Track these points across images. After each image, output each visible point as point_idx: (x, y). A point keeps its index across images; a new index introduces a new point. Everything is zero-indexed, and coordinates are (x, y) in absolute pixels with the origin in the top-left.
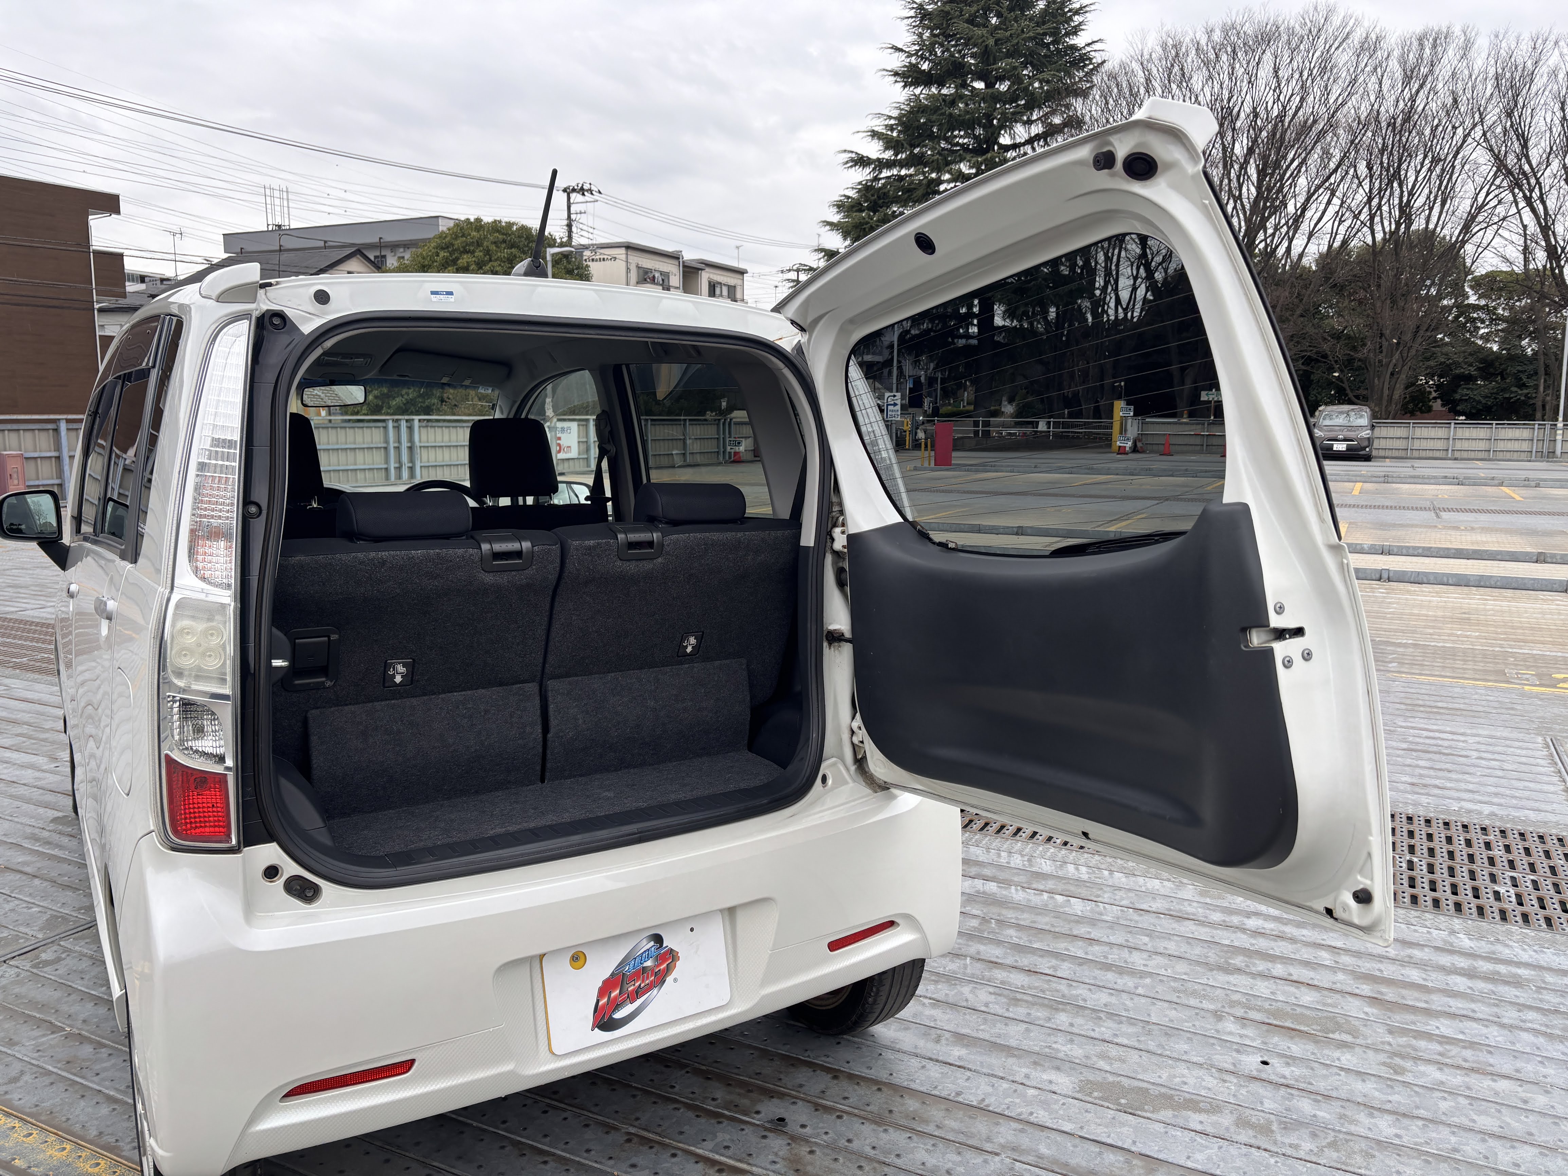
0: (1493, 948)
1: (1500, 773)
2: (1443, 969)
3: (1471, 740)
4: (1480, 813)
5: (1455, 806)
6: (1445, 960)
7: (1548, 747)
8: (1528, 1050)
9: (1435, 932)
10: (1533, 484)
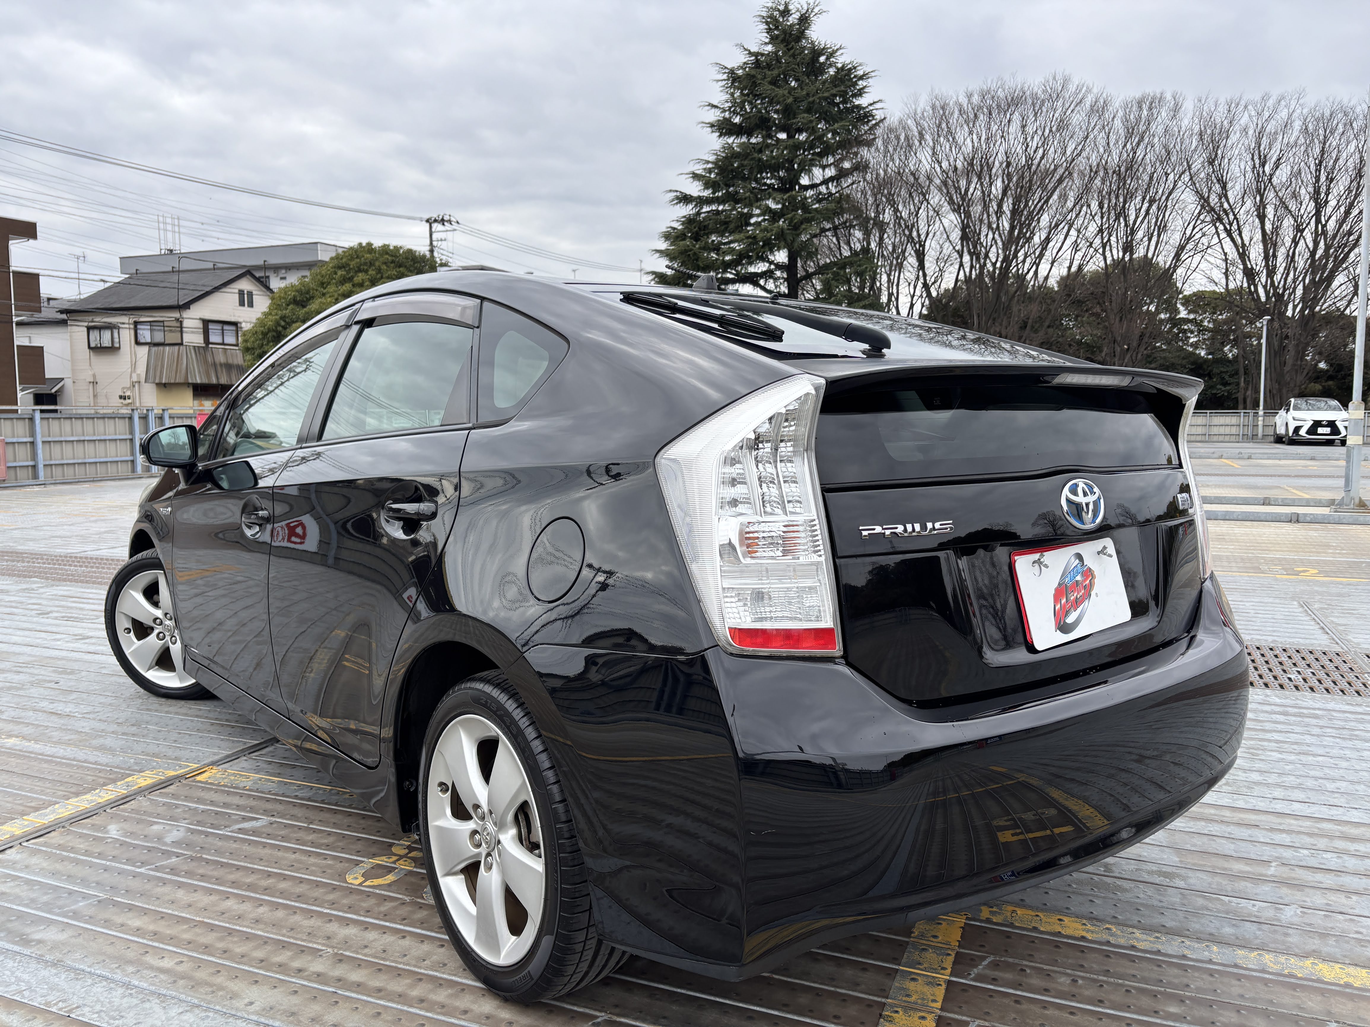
0: (1295, 702)
1: (1274, 621)
4: (1266, 641)
7: (1302, 606)
8: (1330, 744)
10: (1246, 456)
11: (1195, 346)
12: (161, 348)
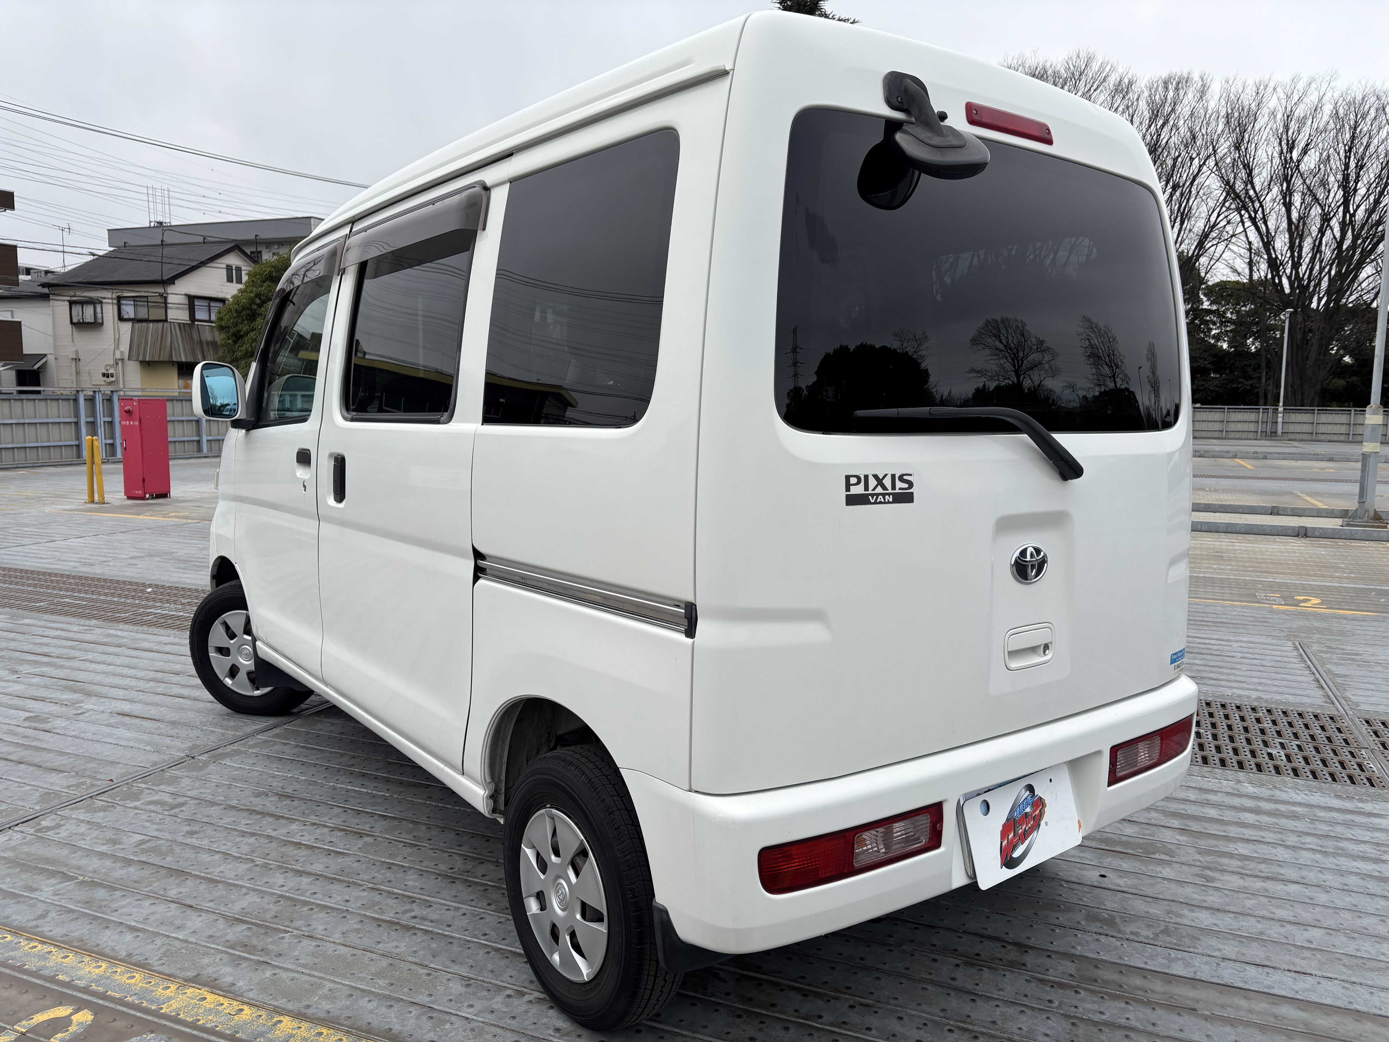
0: (1271, 793)
1: (1262, 668)
2: (1234, 808)
3: (1235, 645)
4: (1249, 697)
5: (1229, 692)
6: (1236, 801)
7: (1297, 649)
8: (1309, 863)
9: (1225, 783)
10: (1261, 456)
11: (1218, 338)
12: (145, 324)
